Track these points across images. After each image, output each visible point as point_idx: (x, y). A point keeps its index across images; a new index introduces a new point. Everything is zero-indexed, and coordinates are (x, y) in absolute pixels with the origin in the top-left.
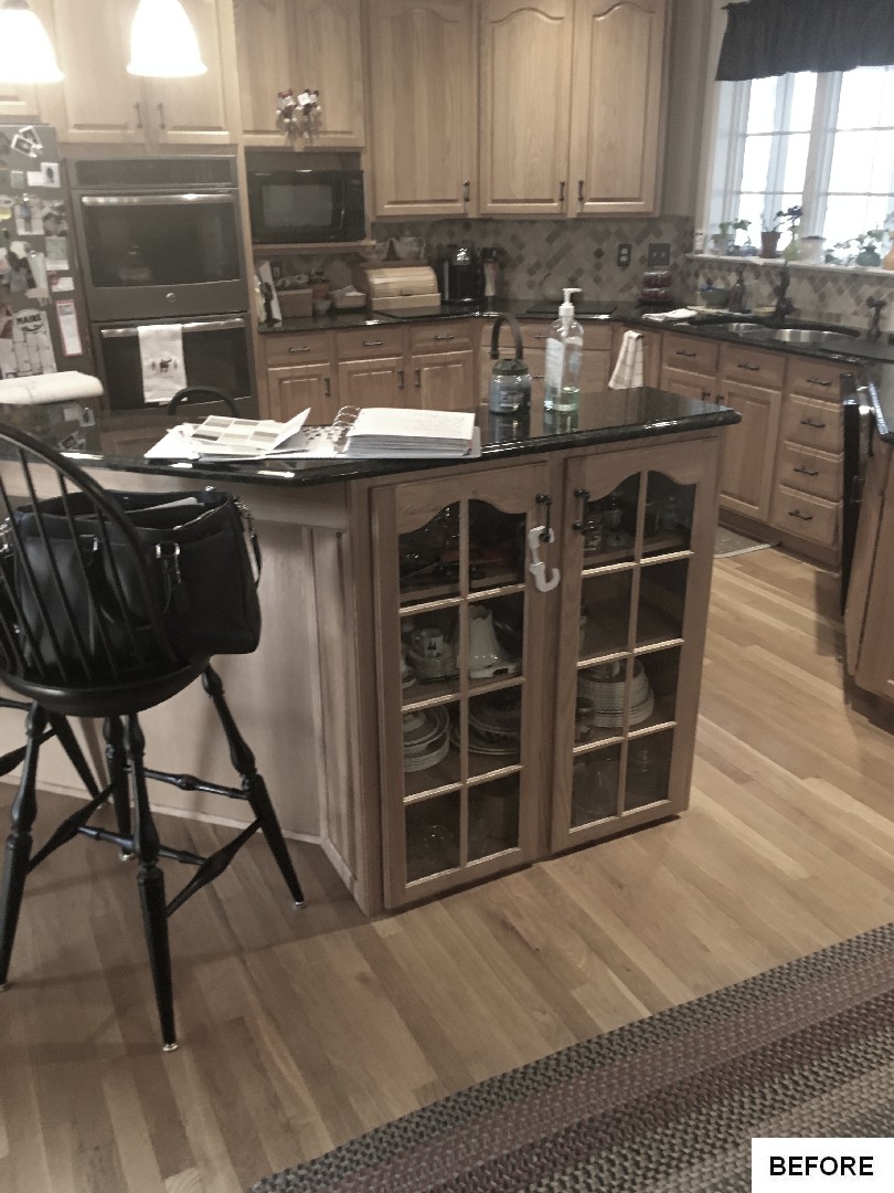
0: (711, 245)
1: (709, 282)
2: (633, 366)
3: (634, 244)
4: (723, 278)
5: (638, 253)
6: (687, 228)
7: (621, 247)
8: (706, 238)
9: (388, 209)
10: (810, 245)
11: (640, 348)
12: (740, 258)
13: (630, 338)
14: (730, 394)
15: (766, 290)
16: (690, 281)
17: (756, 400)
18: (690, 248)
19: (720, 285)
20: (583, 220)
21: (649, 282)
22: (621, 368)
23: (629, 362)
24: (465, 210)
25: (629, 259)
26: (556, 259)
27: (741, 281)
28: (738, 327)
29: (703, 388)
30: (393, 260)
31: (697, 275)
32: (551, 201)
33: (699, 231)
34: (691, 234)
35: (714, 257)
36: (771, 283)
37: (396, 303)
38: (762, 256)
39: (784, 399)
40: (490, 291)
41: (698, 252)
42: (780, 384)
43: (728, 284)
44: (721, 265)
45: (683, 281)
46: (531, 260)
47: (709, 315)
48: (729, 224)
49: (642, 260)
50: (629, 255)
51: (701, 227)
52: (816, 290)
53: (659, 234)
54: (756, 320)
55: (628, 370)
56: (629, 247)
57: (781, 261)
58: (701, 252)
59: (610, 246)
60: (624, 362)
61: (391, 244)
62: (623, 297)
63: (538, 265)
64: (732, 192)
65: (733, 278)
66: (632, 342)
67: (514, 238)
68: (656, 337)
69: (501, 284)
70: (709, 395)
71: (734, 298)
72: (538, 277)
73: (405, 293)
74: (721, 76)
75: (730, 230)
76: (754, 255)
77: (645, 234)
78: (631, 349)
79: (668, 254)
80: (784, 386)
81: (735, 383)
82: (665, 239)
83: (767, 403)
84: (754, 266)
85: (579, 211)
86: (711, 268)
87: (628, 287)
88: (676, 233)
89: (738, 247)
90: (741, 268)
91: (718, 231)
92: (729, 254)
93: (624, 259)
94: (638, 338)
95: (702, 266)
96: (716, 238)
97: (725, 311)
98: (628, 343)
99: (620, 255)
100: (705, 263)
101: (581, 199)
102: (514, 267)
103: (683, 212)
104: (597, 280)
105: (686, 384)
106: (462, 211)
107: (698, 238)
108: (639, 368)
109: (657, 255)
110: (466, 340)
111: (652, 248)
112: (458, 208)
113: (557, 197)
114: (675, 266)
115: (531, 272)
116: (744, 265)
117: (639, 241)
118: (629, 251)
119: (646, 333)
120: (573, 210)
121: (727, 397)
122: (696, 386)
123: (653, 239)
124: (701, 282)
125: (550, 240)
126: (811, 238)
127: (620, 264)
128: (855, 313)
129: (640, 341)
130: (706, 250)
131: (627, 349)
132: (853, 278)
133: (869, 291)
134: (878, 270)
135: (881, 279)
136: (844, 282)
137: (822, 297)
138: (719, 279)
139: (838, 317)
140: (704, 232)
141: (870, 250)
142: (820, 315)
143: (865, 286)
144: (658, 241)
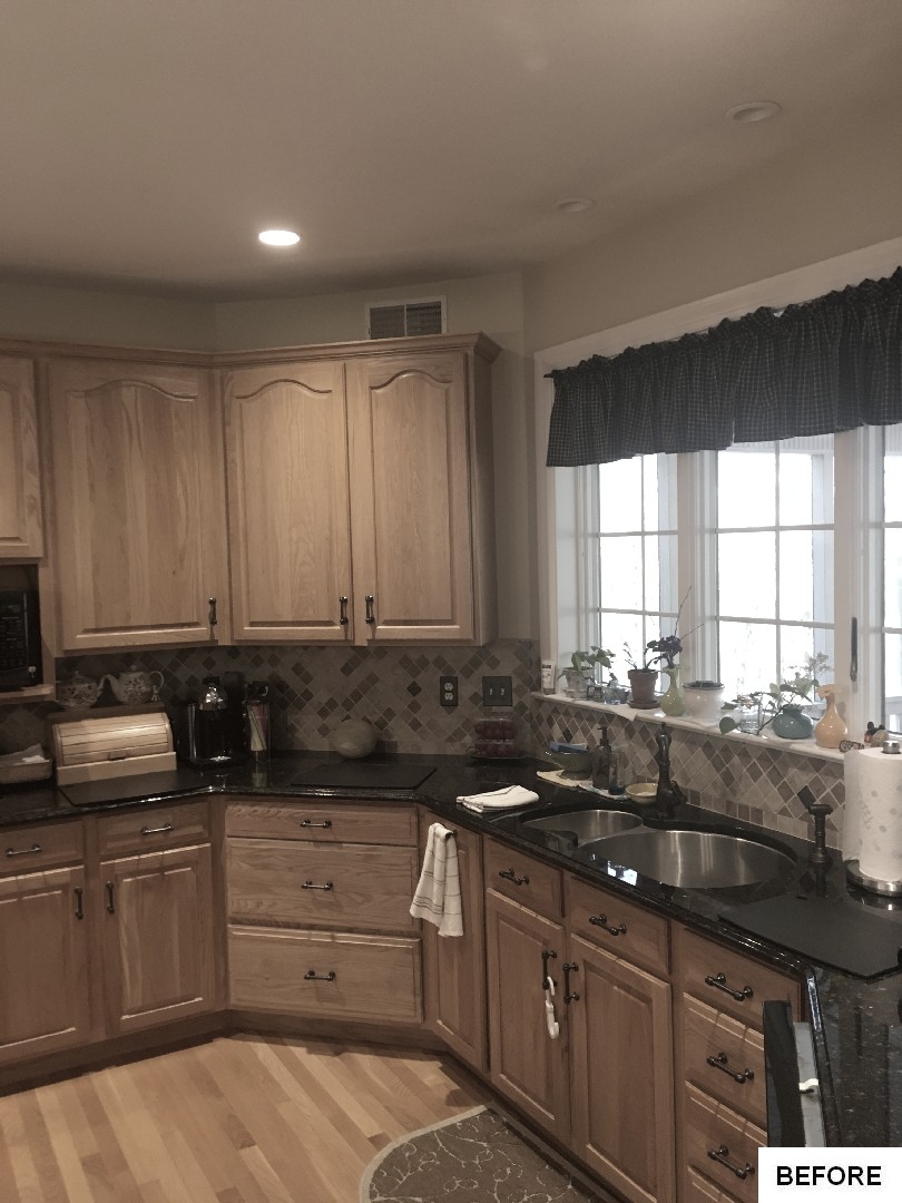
0: (563, 681)
1: (568, 736)
2: (443, 883)
3: (461, 678)
4: (585, 732)
5: (469, 688)
6: (531, 654)
7: (443, 681)
8: (556, 670)
9: (83, 640)
10: (699, 696)
11: (452, 852)
12: (604, 706)
13: (437, 834)
14: (587, 965)
15: (645, 757)
16: (543, 727)
17: (628, 989)
18: (537, 684)
19: (580, 743)
20: (381, 649)
21: (484, 731)
22: (425, 883)
23: (437, 874)
24: (212, 635)
25: (456, 698)
26: (357, 696)
27: (605, 742)
28: (603, 816)
29: (544, 942)
30: (109, 705)
31: (551, 723)
32: (330, 623)
33: (546, 662)
34: (537, 665)
35: (569, 700)
36: (649, 747)
37: (97, 770)
38: (633, 705)
39: (674, 996)
40: (257, 744)
41: (548, 692)
42: (664, 969)
43: (592, 739)
44: (581, 712)
45: (534, 728)
46: (321, 697)
47: (567, 789)
48: (584, 655)
49: (474, 697)
50: (455, 692)
51: (549, 658)
52: (718, 765)
53: (494, 663)
54: (630, 805)
55: (436, 886)
56: (455, 682)
57: (660, 715)
58: (553, 691)
59: (429, 678)
60: (431, 873)
61: (107, 682)
62: (452, 749)
63: (332, 704)
64: (590, 609)
65: (597, 734)
66: (439, 843)
67: (297, 669)
68: (472, 838)
69: (275, 732)
70: (555, 956)
71: (597, 765)
72: (332, 720)
73: (115, 756)
74: (554, 461)
75: (587, 665)
76: (622, 702)
77: (475, 663)
78: (439, 854)
79: (509, 692)
81: (592, 947)
82: (504, 670)
83: (648, 1001)
84: (623, 720)
85: (370, 637)
86: (566, 713)
87: (458, 735)
88: (518, 662)
89: (599, 689)
90: (606, 722)
91: (570, 663)
92: (589, 697)
93: (449, 697)
94: (448, 836)
95: (556, 711)
96: (567, 672)
97: (587, 785)
98: (434, 842)
99: (443, 691)
100: (558, 707)
101: (371, 621)
102: (300, 707)
103: (526, 635)
104: (415, 725)
105: (520, 927)
106: (207, 638)
107: (545, 672)
108: (453, 886)
109: (497, 691)
110: (199, 829)
111: (488, 682)
112: (201, 633)
113: (338, 619)
114: (522, 707)
115: (323, 713)
116: (611, 716)
117: (468, 673)
118: (456, 686)
119: (459, 829)
120: (362, 637)
121: (581, 968)
122: (535, 936)
123: (485, 670)
124: (557, 732)
125: (347, 670)
126: (697, 686)
127: (444, 703)
128: (783, 812)
129: (451, 842)
130: (559, 690)
131: (433, 853)
132: (771, 755)
133: (800, 779)
134: (808, 747)
135: (818, 763)
136: (761, 758)
137: (728, 778)
138: (579, 735)
139: (758, 813)
140: (552, 664)
141: (792, 711)
142: (729, 804)
143: (793, 771)
144: (494, 673)
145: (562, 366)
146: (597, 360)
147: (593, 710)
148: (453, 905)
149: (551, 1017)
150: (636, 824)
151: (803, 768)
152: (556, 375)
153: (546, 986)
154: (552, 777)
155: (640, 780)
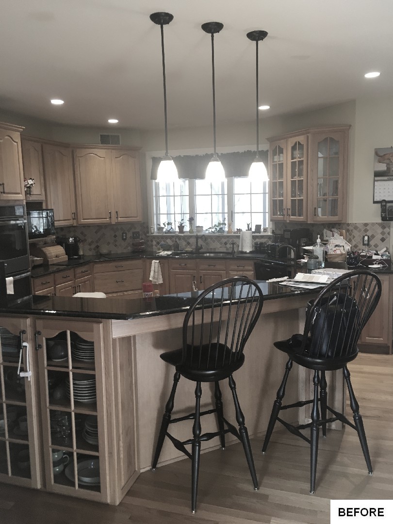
4: (165, 241)
5: (129, 235)
6: (145, 226)
7: (123, 233)
16: (149, 243)
17: (216, 275)
18: (148, 232)
21: (134, 245)
23: (156, 271)
25: (126, 238)
27: (176, 241)
29: (192, 275)
31: (152, 241)
32: (106, 218)
33: (152, 227)
39: (226, 273)
40: (81, 253)
41: (151, 233)
44: (163, 237)
49: (131, 237)
50: (126, 236)
53: (135, 228)
56: (126, 233)
57: (188, 234)
59: (119, 233)
62: (125, 251)
64: (158, 214)
68: (166, 261)
72: (93, 246)
73: (57, 257)
77: (131, 229)
79: (139, 235)
80: (226, 270)
81: (207, 271)
83: (221, 276)
87: (127, 247)
88: (141, 228)
98: (154, 264)
99: (123, 236)
101: (117, 218)
104: (116, 246)
105: (183, 275)
106: (72, 224)
109: (136, 235)
112: (70, 222)
114: (142, 238)
116: (173, 236)
117: (129, 231)
119: (160, 260)
121: (203, 276)
126: (197, 227)
127: (123, 239)
128: (220, 248)
129: (159, 263)
130: (155, 233)
131: (154, 267)
132: (218, 237)
134: (225, 234)
135: (228, 237)
136: (215, 238)
137: (207, 244)
139: (215, 249)
141: (221, 229)
142: (207, 249)
144: (135, 231)
147: (167, 236)
148: (161, 277)
149: (194, 288)
151: (225, 238)
152: (153, 158)
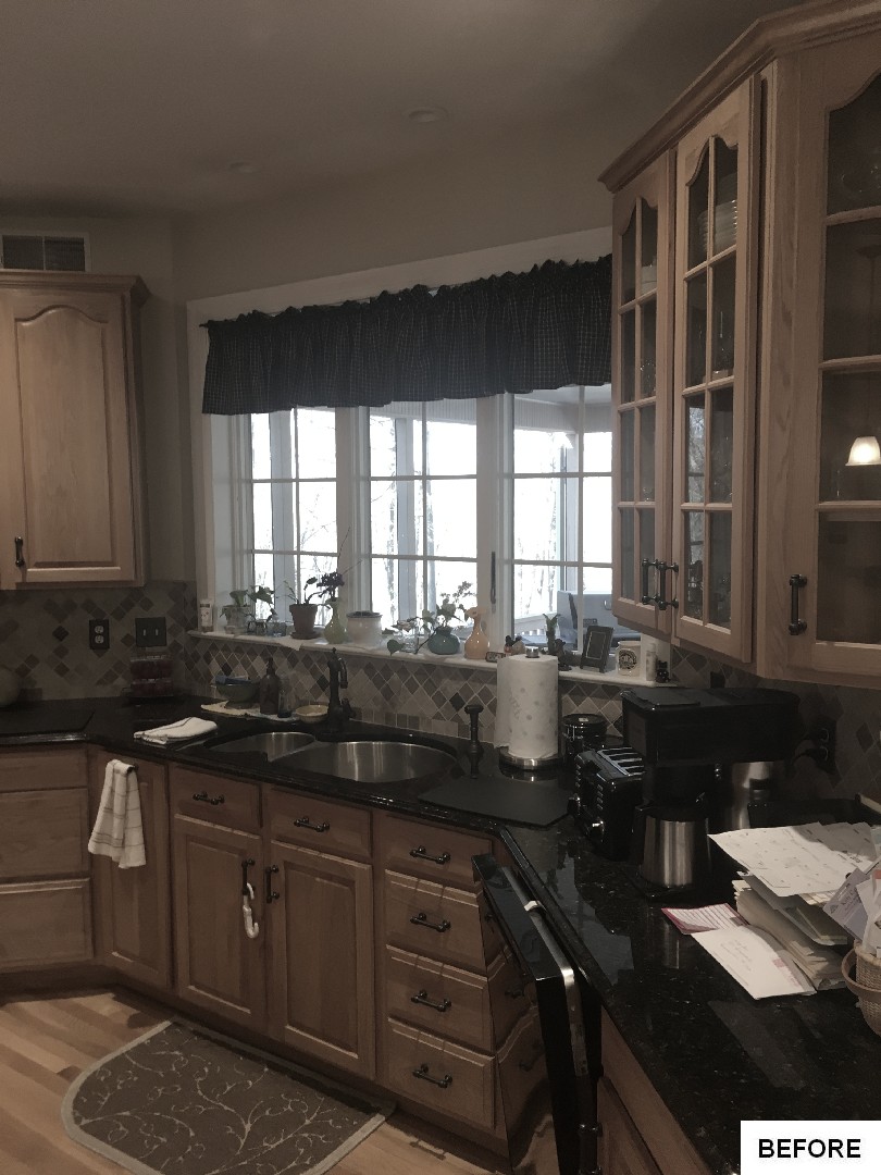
0: (223, 620)
1: (227, 670)
2: (125, 817)
3: (112, 620)
4: (246, 664)
5: (121, 630)
6: (187, 597)
7: (92, 625)
8: (213, 609)
10: (360, 624)
11: (134, 786)
12: (266, 639)
13: (115, 771)
14: (288, 865)
15: (308, 682)
17: (330, 878)
18: (194, 622)
19: (241, 674)
21: (139, 671)
22: (105, 818)
23: (117, 809)
25: (107, 640)
27: (271, 670)
28: (279, 738)
29: (242, 853)
31: (208, 660)
33: (204, 602)
34: (194, 605)
35: (232, 636)
36: (314, 672)
38: (295, 636)
39: (376, 875)
41: (205, 629)
42: (367, 853)
43: (253, 672)
44: (240, 647)
45: (190, 665)
47: (234, 719)
48: (244, 593)
49: (126, 640)
50: (106, 634)
51: (206, 597)
52: (378, 683)
53: (148, 605)
54: (301, 725)
55: (116, 821)
56: (106, 624)
57: (322, 643)
58: (211, 629)
59: (77, 623)
60: (109, 810)
62: (103, 692)
64: (244, 551)
65: (260, 665)
66: (120, 779)
68: (157, 769)
70: (253, 863)
71: (266, 693)
74: (210, 407)
75: (247, 600)
76: (284, 634)
77: (128, 605)
78: (119, 789)
80: (373, 857)
81: (294, 848)
82: (158, 612)
83: (350, 883)
85: (19, 580)
86: (226, 649)
87: (109, 678)
89: (260, 624)
90: (269, 651)
91: (230, 601)
92: (250, 632)
93: (100, 640)
94: (130, 770)
95: (214, 647)
96: (227, 611)
97: (255, 713)
98: (113, 779)
99: (93, 635)
100: (216, 643)
103: (179, 576)
105: (213, 844)
107: (204, 611)
108: (135, 818)
109: (149, 632)
111: (141, 624)
114: (176, 646)
116: (273, 648)
117: (119, 615)
118: (107, 629)
119: (140, 762)
120: (9, 580)
121: (282, 869)
122: (231, 849)
123: (137, 612)
124: (215, 668)
126: (358, 614)
127: (93, 646)
128: (438, 717)
129: (133, 776)
130: (216, 627)
131: (112, 791)
132: (427, 669)
133: (451, 687)
134: (460, 660)
135: (466, 672)
136: (416, 674)
137: (388, 694)
138: (240, 667)
139: (415, 720)
140: (211, 603)
141: (444, 632)
142: (388, 717)
143: (446, 681)
144: (147, 615)
145: (219, 317)
146: (257, 317)
147: (254, 644)
148: (136, 837)
149: (249, 920)
150: (310, 741)
151: (453, 679)
152: (213, 327)
153: (246, 892)
154: (216, 708)
155: (303, 703)
